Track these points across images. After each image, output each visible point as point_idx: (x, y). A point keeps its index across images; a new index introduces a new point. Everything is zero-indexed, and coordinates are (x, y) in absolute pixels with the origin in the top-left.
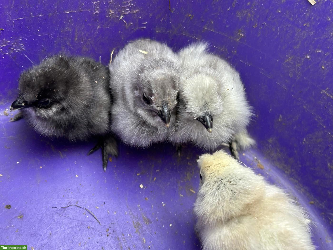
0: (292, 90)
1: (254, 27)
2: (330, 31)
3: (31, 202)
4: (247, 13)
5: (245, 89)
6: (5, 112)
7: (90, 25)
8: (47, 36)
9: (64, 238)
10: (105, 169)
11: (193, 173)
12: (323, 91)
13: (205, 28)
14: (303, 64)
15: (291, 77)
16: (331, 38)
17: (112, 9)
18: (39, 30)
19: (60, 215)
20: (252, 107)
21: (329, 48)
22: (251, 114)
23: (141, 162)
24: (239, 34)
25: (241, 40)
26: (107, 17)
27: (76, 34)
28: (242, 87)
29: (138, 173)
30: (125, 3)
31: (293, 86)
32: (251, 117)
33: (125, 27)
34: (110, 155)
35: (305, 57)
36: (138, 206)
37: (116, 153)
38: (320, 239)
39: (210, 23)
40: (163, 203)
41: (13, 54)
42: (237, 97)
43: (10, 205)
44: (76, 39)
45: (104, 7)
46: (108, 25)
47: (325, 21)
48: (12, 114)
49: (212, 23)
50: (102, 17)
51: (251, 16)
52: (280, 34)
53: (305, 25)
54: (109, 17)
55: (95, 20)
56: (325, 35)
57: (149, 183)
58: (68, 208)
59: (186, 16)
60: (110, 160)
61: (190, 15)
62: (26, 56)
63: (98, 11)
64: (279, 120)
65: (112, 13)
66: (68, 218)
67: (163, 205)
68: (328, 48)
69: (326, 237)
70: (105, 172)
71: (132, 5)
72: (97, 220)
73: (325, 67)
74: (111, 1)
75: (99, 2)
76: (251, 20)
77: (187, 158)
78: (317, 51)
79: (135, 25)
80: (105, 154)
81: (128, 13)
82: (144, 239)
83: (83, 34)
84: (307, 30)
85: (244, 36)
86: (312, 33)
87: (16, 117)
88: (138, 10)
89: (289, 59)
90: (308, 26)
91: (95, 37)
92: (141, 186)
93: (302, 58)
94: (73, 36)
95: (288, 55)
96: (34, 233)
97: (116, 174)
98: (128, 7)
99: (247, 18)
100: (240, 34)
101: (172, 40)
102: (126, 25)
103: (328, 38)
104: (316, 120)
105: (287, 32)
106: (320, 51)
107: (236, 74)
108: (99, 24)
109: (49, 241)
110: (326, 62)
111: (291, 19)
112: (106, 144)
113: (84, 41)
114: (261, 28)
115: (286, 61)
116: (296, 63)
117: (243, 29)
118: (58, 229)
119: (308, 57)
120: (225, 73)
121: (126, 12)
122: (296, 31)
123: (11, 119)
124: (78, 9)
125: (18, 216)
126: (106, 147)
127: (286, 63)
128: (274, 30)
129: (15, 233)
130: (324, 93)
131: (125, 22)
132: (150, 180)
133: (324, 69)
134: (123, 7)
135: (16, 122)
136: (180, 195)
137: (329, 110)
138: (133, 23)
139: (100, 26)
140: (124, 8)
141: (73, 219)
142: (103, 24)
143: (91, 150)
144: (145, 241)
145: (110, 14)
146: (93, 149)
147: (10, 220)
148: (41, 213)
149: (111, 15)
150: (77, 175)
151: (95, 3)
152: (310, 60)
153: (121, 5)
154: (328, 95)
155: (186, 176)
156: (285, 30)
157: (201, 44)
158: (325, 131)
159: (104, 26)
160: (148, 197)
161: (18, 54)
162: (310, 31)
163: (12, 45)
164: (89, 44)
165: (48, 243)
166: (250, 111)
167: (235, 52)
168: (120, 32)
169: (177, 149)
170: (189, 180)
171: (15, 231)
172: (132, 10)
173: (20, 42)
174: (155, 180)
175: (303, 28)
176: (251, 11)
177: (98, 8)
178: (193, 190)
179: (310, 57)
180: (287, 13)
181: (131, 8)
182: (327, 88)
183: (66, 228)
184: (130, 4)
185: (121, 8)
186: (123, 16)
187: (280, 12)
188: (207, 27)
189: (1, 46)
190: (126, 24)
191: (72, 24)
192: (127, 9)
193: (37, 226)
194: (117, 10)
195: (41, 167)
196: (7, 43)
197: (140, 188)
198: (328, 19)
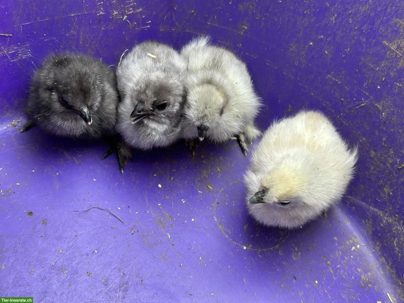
0: (299, 79)
1: (257, 18)
2: (329, 17)
3: (52, 207)
4: (249, 5)
5: (252, 81)
6: (12, 123)
7: (95, 27)
8: (53, 40)
9: (90, 239)
10: (123, 172)
11: (209, 170)
12: (329, 76)
13: (208, 23)
14: (307, 51)
15: (297, 65)
16: (331, 23)
17: (116, 10)
18: (45, 35)
19: (83, 217)
20: (260, 98)
21: (331, 33)
22: (260, 104)
23: (157, 163)
24: (242, 26)
25: (245, 32)
26: (111, 18)
27: (81, 37)
28: (250, 78)
29: (155, 174)
30: (128, 3)
31: (299, 74)
32: (260, 107)
33: (129, 27)
34: (125, 158)
35: (308, 44)
36: (159, 205)
37: (130, 156)
38: (339, 222)
39: (214, 17)
40: (182, 200)
41: (20, 61)
42: (246, 89)
43: (31, 211)
44: (81, 43)
45: (108, 8)
46: (112, 26)
47: (324, 7)
48: (20, 125)
49: (216, 17)
50: (106, 18)
51: (253, 7)
52: (282, 24)
53: (305, 12)
54: (112, 18)
55: (100, 22)
56: (325, 21)
57: (167, 183)
58: (90, 210)
59: (189, 12)
60: (126, 163)
61: (193, 11)
62: (33, 63)
63: (102, 12)
64: (289, 110)
65: (115, 14)
66: (91, 220)
67: (183, 202)
68: (329, 33)
69: (344, 219)
70: (123, 174)
71: (135, 4)
72: (120, 220)
73: (328, 52)
74: (114, 1)
75: (102, 3)
76: (253, 12)
77: (202, 157)
78: (319, 36)
79: (138, 24)
80: (120, 157)
81: (131, 13)
82: (168, 234)
83: (88, 36)
84: (308, 18)
85: (248, 28)
86: (313, 20)
87: (25, 127)
88: (141, 9)
89: (293, 47)
90: (309, 13)
91: (99, 39)
92: (160, 186)
93: (306, 45)
94: (78, 40)
95: (291, 43)
96: (60, 236)
97: (133, 176)
98: (131, 7)
99: (250, 10)
100: (244, 27)
101: (177, 38)
102: (130, 26)
103: (329, 23)
104: (324, 105)
105: (289, 21)
106: (322, 37)
107: (243, 66)
108: (103, 26)
109: (75, 243)
110: (328, 47)
111: (292, 8)
112: (119, 147)
113: (89, 44)
114: (264, 19)
115: (290, 50)
116: (300, 51)
117: (246, 22)
118: (83, 231)
119: (311, 44)
120: (232, 67)
121: (130, 12)
122: (297, 19)
123: (20, 130)
124: (82, 11)
125: (42, 222)
126: (120, 150)
127: (291, 52)
128: (276, 20)
129: (41, 237)
130: (329, 78)
131: (129, 22)
132: (168, 180)
133: (327, 54)
134: (126, 7)
135: (25, 132)
136: (199, 192)
137: (335, 94)
138: (137, 23)
139: (104, 28)
140: (128, 7)
141: (97, 221)
142: (107, 25)
143: (105, 154)
144: (169, 236)
145: (113, 15)
146: (107, 152)
147: (34, 226)
148: (63, 217)
149: (115, 16)
150: (95, 179)
151: (99, 4)
152: (313, 46)
153: (124, 6)
154: (334, 79)
155: (203, 173)
156: (287, 19)
157: (202, 39)
158: (334, 115)
159: (108, 27)
160: (168, 195)
161: (25, 59)
162: (311, 18)
163: (20, 51)
164: (94, 47)
165: (74, 244)
166: (259, 101)
167: (240, 45)
168: (124, 33)
169: (191, 149)
170: (206, 177)
171: (40, 236)
172: (135, 9)
173: (27, 48)
174: (172, 179)
175: (304, 16)
176: (253, 3)
177: (102, 9)
178: (211, 186)
179: (313, 44)
180: (288, 2)
181: (134, 7)
182: (332, 73)
183: (90, 230)
184: (133, 4)
185: (124, 8)
186: (126, 16)
187: (280, 2)
188: (211, 22)
189: (9, 53)
190: (130, 24)
191: (77, 27)
192: (130, 9)
193: (61, 229)
194: (121, 10)
195: (58, 174)
196: (15, 50)
197: (158, 187)
198: (327, 5)
